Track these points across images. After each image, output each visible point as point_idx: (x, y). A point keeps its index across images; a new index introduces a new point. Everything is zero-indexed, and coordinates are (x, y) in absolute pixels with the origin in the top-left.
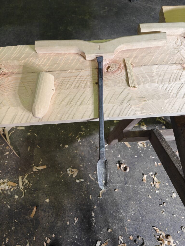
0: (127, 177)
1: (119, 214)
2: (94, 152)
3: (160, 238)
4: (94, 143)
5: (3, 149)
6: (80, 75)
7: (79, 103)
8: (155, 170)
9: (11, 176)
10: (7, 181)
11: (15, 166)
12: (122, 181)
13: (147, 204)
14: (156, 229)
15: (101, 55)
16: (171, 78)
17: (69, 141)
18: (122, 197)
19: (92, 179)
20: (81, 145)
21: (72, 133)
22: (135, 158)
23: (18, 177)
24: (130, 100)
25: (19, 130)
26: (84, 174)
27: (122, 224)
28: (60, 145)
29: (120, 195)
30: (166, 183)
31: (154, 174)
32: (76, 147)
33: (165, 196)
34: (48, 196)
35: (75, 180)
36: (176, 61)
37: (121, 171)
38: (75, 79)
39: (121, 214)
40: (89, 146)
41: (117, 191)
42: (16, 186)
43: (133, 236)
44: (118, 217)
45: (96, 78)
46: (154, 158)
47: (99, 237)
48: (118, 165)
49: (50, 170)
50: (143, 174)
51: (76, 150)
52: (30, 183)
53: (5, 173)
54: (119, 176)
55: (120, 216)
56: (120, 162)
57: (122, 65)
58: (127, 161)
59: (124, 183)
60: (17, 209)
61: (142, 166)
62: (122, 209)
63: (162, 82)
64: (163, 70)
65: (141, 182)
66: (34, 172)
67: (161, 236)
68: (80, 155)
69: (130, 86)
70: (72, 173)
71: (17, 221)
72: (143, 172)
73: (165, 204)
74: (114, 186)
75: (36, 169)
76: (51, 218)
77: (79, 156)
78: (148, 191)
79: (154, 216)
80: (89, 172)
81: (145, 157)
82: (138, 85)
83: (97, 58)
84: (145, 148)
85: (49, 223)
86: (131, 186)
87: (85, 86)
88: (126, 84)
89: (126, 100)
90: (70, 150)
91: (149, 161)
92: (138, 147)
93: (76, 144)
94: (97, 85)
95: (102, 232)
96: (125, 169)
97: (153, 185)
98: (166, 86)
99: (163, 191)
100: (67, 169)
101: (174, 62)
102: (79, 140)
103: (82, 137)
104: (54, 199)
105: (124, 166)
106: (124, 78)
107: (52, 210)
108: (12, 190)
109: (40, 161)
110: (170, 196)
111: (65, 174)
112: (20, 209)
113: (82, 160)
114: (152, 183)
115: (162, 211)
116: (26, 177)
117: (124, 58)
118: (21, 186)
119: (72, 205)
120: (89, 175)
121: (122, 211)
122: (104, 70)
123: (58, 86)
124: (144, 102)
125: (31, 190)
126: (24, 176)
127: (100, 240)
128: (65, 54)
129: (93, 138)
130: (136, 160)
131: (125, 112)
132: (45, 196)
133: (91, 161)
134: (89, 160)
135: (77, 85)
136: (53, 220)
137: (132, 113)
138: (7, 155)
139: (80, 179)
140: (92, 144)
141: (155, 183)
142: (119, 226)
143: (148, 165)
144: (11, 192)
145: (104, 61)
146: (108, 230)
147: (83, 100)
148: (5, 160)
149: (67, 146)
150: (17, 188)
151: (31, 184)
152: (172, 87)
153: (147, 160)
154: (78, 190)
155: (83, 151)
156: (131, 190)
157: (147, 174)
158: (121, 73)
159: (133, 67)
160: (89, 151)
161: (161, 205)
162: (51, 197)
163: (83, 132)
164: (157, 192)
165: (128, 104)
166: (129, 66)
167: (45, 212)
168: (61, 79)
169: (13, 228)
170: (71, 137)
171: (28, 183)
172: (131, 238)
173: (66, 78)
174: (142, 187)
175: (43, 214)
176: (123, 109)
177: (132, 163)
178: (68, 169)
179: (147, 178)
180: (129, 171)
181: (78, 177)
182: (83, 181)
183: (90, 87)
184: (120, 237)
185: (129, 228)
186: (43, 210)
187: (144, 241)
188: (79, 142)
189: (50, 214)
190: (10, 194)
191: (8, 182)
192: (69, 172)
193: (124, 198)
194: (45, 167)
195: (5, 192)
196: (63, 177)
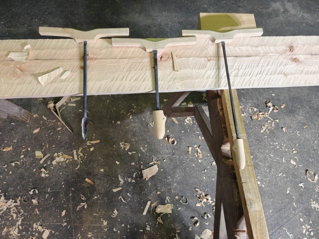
0: (174, 149)
1: (167, 180)
2: (145, 128)
3: (200, 197)
4: (145, 120)
5: (55, 125)
6: (143, 62)
7: (142, 80)
8: (199, 143)
9: (65, 150)
10: (61, 154)
11: (68, 141)
12: (170, 153)
13: (191, 171)
14: (197, 190)
15: (156, 49)
16: (200, 66)
17: (121, 118)
18: (170, 166)
19: (144, 151)
20: (133, 122)
21: (123, 110)
22: (182, 133)
23: (72, 150)
24: (175, 79)
25: (70, 106)
26: (136, 147)
27: (169, 187)
28: (112, 121)
29: (169, 164)
30: (208, 153)
31: (198, 146)
32: (128, 123)
33: (206, 164)
34: (102, 166)
35: (128, 152)
36: (204, 55)
37: (169, 144)
38: (140, 64)
39: (169, 180)
40: (140, 123)
41: (165, 161)
42: (71, 158)
43: (178, 196)
44: (166, 182)
45: (153, 64)
46: (198, 133)
47: (149, 198)
48: (166, 139)
49: (103, 144)
50: (189, 147)
51: (128, 126)
52: (84, 156)
53: (59, 147)
54: (168, 149)
55: (168, 181)
56: (169, 137)
57: (170, 56)
58: (175, 135)
59: (172, 154)
60: (73, 178)
61: (188, 140)
62: (170, 175)
63: (195, 68)
64: (195, 61)
65: (186, 153)
66: (87, 146)
67: (201, 196)
68: (131, 130)
69: (175, 70)
70: (125, 147)
71: (74, 189)
72: (188, 145)
73: (206, 170)
74: (163, 157)
75: (90, 143)
76: (107, 184)
77: (131, 132)
78: (192, 161)
79: (197, 180)
80: (141, 145)
81: (191, 133)
82: (180, 70)
83: (153, 51)
84: (191, 125)
85: (104, 189)
86: (177, 157)
87: (146, 69)
88: (173, 69)
89: (172, 80)
90: (122, 126)
91: (194, 136)
92: (185, 124)
93: (128, 121)
94: (154, 69)
95: (152, 195)
96: (173, 142)
97: (197, 156)
98: (197, 71)
99: (205, 160)
100: (119, 143)
101: (203, 56)
102: (131, 117)
103: (133, 114)
104: (108, 169)
105: (172, 140)
106: (171, 65)
107: (107, 178)
108: (67, 162)
109: (93, 136)
110: (210, 164)
111: (118, 147)
112: (76, 178)
113: (134, 135)
114: (196, 154)
115: (203, 177)
116: (80, 150)
117: (172, 52)
118: (76, 158)
119: (125, 174)
120: (141, 148)
121: (169, 177)
122: (158, 59)
123: (128, 68)
124: (183, 81)
125: (87, 162)
126: (78, 149)
127: (150, 200)
128: (132, 47)
129: (144, 116)
130: (183, 134)
131: (172, 87)
132: (100, 167)
133: (142, 136)
134: (140, 135)
135: (141, 68)
136: (108, 186)
137: (176, 88)
138: (59, 131)
139: (132, 151)
140: (143, 121)
141: (198, 154)
142: (166, 189)
143: (194, 139)
144: (67, 164)
145: (158, 53)
146: (157, 192)
147: (145, 78)
148: (58, 136)
149: (119, 123)
150: (73, 160)
151: (86, 157)
152: (201, 72)
153: (193, 135)
154: (130, 161)
155: (134, 127)
156: (178, 160)
157: (192, 147)
158: (170, 62)
159: (177, 58)
160: (140, 127)
161: (203, 172)
162: (105, 167)
163: (134, 109)
164: (200, 161)
165: (174, 82)
166: (175, 57)
167: (100, 180)
168: (130, 64)
169: (71, 194)
170: (123, 114)
171: (82, 156)
172: (177, 197)
173: (134, 63)
174: (187, 157)
175: (99, 181)
176: (170, 85)
177: (179, 137)
178: (121, 143)
179: (192, 150)
180: (177, 144)
181: (130, 150)
182: (135, 153)
183: (149, 70)
184: (167, 197)
185: (175, 190)
186: (98, 179)
187: (187, 200)
188: (131, 119)
189: (105, 181)
190: (65, 166)
191: (63, 155)
192: (122, 146)
193: (171, 167)
194: (99, 141)
195: (60, 164)
196: (116, 151)
